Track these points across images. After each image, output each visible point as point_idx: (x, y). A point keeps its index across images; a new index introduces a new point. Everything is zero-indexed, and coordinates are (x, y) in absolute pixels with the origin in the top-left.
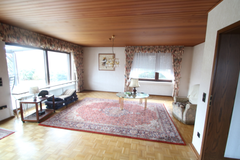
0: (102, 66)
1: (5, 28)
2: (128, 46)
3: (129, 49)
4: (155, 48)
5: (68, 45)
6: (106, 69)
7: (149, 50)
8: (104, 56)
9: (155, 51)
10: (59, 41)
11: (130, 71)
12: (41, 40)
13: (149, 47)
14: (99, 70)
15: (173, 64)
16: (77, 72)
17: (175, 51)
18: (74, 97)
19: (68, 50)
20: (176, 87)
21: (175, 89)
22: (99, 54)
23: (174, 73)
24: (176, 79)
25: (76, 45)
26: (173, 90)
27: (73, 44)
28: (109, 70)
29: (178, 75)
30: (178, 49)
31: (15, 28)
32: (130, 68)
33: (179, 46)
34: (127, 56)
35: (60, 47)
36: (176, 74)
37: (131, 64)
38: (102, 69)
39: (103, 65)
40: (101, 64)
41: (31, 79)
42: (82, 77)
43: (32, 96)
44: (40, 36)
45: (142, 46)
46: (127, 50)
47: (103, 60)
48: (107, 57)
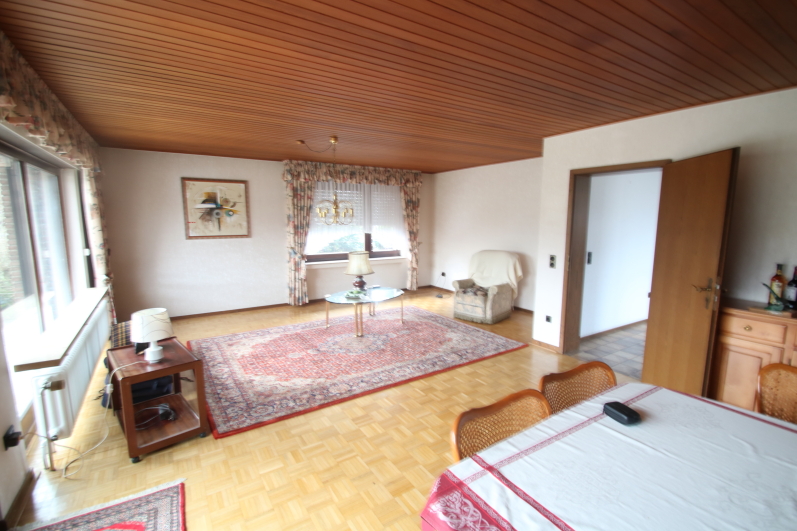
0: (200, 221)
2: (297, 159)
3: (300, 169)
4: (367, 173)
6: (217, 233)
7: (352, 175)
8: (209, 187)
9: (367, 179)
11: (306, 235)
13: (351, 169)
14: (189, 238)
15: (405, 213)
17: (407, 181)
20: (415, 265)
21: (414, 269)
22: (184, 179)
23: (408, 233)
24: (412, 246)
26: (409, 273)
28: (231, 236)
29: (415, 238)
30: (411, 177)
32: (308, 225)
33: (414, 171)
34: (295, 190)
36: (413, 235)
37: (308, 214)
38: (201, 234)
39: (203, 218)
40: (194, 216)
45: (336, 163)
46: (296, 173)
47: (204, 202)
48: (221, 191)
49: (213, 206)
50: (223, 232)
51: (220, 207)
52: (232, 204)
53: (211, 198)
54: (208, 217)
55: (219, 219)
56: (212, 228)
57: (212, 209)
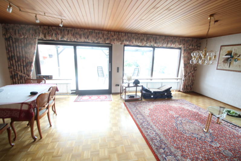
0: (222, 63)
1: (123, 36)
5: (177, 39)
6: (228, 68)
8: (229, 49)
10: (165, 38)
12: (147, 39)
14: (217, 69)
16: (185, 70)
18: (166, 94)
19: (176, 46)
22: (222, 46)
25: (189, 39)
27: (184, 38)
31: (128, 34)
35: (165, 43)
38: (222, 68)
39: (224, 62)
40: (221, 61)
41: (163, 73)
42: (193, 76)
43: (127, 83)
44: (146, 36)
47: (226, 55)
48: (234, 50)
49: (229, 57)
50: (230, 69)
51: (233, 57)
52: (238, 56)
53: (230, 53)
54: (226, 62)
55: (230, 62)
56: (226, 66)
57: (228, 58)
